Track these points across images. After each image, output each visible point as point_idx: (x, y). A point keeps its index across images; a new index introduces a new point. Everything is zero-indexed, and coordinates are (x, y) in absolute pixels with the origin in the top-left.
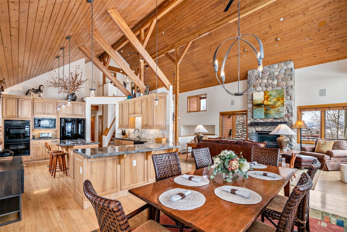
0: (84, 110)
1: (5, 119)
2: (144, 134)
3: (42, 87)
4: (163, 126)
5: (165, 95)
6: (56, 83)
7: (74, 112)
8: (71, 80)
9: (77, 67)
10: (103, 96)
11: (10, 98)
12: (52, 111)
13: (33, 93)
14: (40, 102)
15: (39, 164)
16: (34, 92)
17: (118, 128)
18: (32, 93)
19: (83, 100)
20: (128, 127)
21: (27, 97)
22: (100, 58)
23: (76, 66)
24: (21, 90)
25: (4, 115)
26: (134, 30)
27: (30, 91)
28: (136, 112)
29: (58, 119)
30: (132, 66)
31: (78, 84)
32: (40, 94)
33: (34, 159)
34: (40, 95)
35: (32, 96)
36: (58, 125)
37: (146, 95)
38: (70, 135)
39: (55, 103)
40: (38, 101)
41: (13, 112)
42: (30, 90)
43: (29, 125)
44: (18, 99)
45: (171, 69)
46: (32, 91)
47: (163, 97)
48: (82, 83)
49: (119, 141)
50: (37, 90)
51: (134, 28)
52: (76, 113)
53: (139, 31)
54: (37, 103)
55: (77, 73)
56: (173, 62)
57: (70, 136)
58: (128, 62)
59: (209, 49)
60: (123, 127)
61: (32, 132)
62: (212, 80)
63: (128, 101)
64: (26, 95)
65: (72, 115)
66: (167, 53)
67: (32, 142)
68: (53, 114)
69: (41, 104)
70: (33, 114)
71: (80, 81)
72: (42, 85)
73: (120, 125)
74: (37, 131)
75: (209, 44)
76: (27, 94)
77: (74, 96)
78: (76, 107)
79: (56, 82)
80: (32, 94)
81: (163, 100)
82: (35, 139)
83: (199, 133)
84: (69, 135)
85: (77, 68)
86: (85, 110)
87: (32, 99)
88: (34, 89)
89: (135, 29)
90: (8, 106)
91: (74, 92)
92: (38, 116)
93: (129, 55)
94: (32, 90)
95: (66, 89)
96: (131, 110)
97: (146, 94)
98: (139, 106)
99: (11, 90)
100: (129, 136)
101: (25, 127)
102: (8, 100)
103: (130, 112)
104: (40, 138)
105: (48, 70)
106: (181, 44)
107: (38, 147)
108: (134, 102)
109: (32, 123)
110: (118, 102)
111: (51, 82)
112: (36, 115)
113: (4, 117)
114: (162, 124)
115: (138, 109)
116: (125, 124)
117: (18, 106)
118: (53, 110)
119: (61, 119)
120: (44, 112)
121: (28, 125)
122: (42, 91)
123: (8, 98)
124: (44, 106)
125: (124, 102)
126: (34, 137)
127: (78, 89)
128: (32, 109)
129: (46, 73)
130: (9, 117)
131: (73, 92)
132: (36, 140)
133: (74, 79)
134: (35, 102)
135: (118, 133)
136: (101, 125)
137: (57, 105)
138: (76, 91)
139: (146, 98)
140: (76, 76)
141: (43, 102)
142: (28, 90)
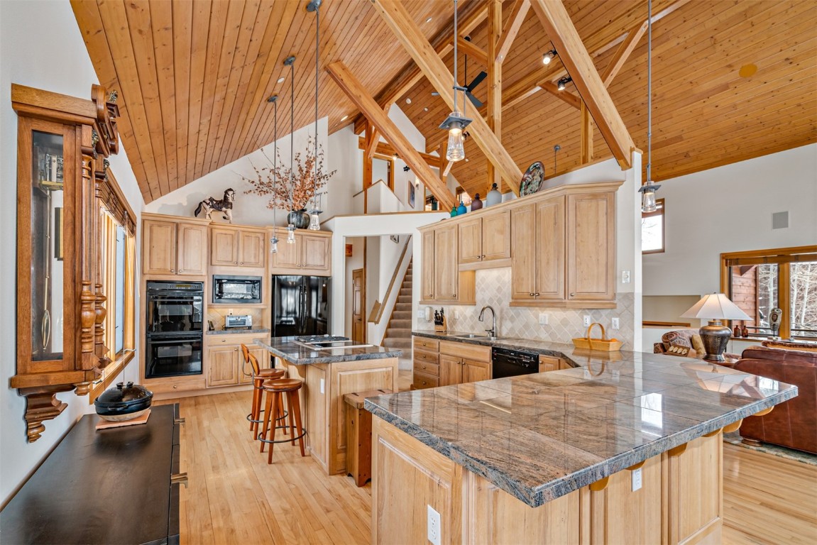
0: (327, 254)
1: (147, 278)
2: (512, 322)
3: (230, 193)
4: (604, 296)
5: (611, 189)
6: (262, 183)
7: (305, 260)
8: (297, 174)
9: (310, 139)
10: (365, 212)
11: (159, 223)
12: (253, 257)
13: (212, 209)
14: (226, 234)
15: (224, 399)
16: (212, 207)
17: (421, 303)
18: (209, 210)
19: (324, 228)
20: (454, 299)
21: (198, 220)
22: (357, 123)
23: (308, 137)
24: (185, 204)
25: (147, 269)
26: (466, 11)
27: (204, 203)
28: (487, 252)
29: (267, 277)
30: (431, 139)
31: (314, 185)
32: (225, 212)
33: (213, 383)
34: (226, 216)
35: (207, 216)
36: (267, 295)
37: (527, 197)
38: (292, 319)
39: (259, 235)
40: (220, 231)
41: (165, 260)
42: (204, 201)
43: (202, 295)
44: (177, 225)
45: (549, 134)
46: (208, 204)
47: (605, 193)
48: (322, 181)
49: (429, 343)
50: (221, 202)
51: (467, 7)
52: (310, 262)
53: (487, 9)
54: (218, 236)
55: (310, 155)
56: (572, 105)
57: (294, 323)
58: (421, 129)
59: (708, 42)
60: (438, 301)
61: (208, 312)
62: (691, 154)
63: (458, 222)
64: (196, 215)
65: (301, 267)
66: (548, 82)
67: (209, 340)
68: (255, 265)
69: (229, 238)
70: (211, 264)
71: (318, 174)
72: (231, 190)
73: (427, 294)
74: (219, 310)
75: (711, 24)
76: (197, 212)
77: (304, 216)
78: (310, 244)
79: (262, 180)
80: (208, 213)
81: (603, 204)
82: (215, 332)
83: (711, 324)
84: (289, 319)
85: (310, 142)
86: (331, 253)
87: (208, 224)
88: (214, 200)
89: (470, 7)
90: (154, 244)
91: (304, 204)
92: (223, 271)
93: (426, 109)
94: (208, 202)
95: (287, 197)
96: (469, 248)
97: (525, 194)
98: (501, 232)
99: (163, 205)
100: (451, 326)
101: (192, 298)
102: (155, 229)
103: (464, 255)
104: (226, 328)
105: (244, 149)
106: (602, 43)
107: (220, 354)
108: (478, 223)
109: (208, 290)
110: (420, 229)
111: (252, 180)
112: (218, 267)
113: (145, 272)
114: (602, 289)
115: (497, 243)
116: (444, 292)
117: (177, 242)
118: (255, 254)
119: (273, 276)
120: (235, 260)
121: (199, 295)
122: (231, 204)
123: (156, 223)
124: (235, 242)
125: (440, 226)
126: (212, 326)
127: (312, 198)
128: (208, 252)
129: (240, 160)
130: (157, 272)
131: (301, 204)
132: (218, 333)
133: (304, 172)
134: (216, 232)
135: (419, 319)
136: (358, 295)
137: (265, 239)
138: (309, 202)
139: (532, 205)
140: (309, 163)
141: (233, 233)
142: (201, 203)
